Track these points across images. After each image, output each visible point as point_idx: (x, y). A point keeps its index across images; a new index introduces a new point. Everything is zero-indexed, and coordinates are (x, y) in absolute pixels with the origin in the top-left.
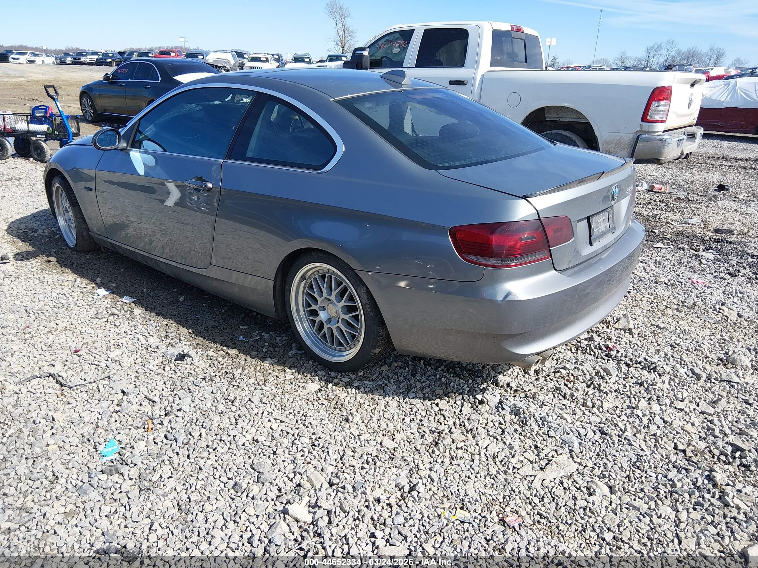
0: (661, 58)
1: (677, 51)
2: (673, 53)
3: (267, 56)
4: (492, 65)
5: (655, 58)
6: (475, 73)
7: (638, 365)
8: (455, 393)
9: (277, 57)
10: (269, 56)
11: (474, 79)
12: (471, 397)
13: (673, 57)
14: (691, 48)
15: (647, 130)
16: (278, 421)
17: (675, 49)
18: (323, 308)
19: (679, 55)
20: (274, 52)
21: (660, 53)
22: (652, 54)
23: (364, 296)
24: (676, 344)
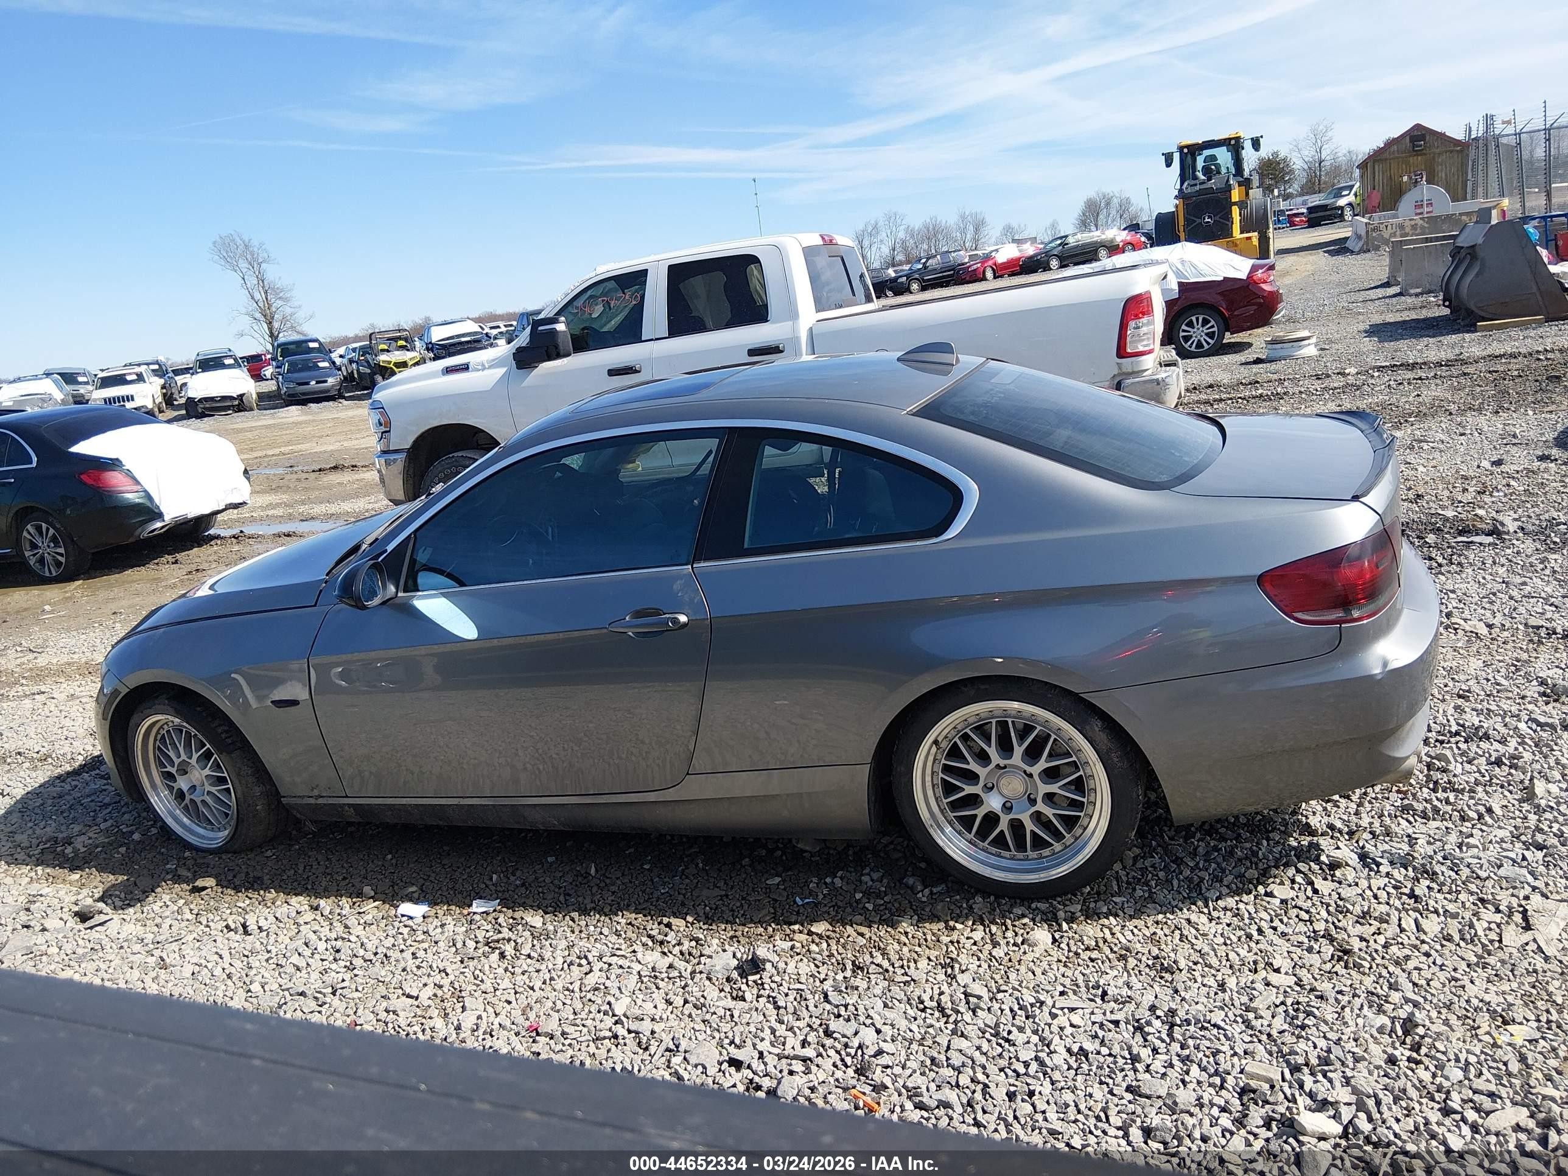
0: (883, 246)
1: (907, 230)
2: (901, 235)
3: (137, 370)
4: (818, 311)
5: (874, 249)
6: (794, 329)
7: (1458, 738)
8: (1277, 868)
9: (156, 367)
10: (142, 369)
11: (796, 340)
12: (1312, 864)
13: (903, 242)
14: (928, 220)
15: (1130, 371)
16: (1066, 1011)
17: (902, 227)
18: (989, 789)
19: (912, 236)
20: (149, 359)
21: (879, 238)
22: (866, 243)
23: (1102, 737)
24: (1464, 691)
